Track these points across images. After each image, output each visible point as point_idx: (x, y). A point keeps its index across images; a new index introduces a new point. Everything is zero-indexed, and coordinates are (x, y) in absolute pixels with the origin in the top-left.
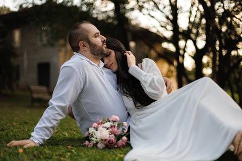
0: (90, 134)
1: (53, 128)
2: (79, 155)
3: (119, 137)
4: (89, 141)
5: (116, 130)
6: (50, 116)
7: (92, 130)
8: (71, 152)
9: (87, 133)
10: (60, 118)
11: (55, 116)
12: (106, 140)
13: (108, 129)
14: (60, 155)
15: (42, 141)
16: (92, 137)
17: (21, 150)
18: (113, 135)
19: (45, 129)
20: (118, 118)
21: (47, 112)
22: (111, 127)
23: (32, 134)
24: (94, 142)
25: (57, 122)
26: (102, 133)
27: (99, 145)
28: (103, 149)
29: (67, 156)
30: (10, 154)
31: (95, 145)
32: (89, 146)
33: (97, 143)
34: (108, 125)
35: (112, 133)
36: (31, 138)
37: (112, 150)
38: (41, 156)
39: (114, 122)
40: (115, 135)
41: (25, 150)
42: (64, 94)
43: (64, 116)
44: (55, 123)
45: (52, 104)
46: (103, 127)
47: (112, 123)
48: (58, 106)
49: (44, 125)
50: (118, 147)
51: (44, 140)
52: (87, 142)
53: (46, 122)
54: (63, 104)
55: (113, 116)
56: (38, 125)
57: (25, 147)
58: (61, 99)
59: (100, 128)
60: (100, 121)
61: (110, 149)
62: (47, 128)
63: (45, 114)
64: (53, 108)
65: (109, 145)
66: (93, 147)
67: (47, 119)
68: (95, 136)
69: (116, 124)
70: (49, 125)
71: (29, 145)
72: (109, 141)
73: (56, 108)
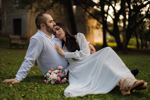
0: (47, 76)
1: (27, 72)
2: (41, 89)
3: (62, 78)
4: (47, 79)
5: (61, 74)
6: (25, 66)
7: (48, 74)
8: (37, 86)
9: (45, 76)
10: (31, 66)
11: (28, 66)
12: (55, 80)
13: (56, 74)
14: (32, 89)
15: (21, 80)
16: (48, 77)
17: (11, 86)
18: (59, 77)
19: (23, 73)
20: (62, 67)
21: (24, 64)
22: (58, 73)
23: (16, 76)
24: (49, 81)
25: (29, 69)
26: (53, 76)
27: (52, 82)
28: (54, 84)
29: (35, 89)
30: (6, 88)
31: (50, 82)
32: (47, 83)
33: (51, 81)
34: (56, 71)
35: (58, 76)
36: (16, 78)
37: (59, 85)
38: (22, 90)
39: (60, 69)
40: (60, 77)
41: (13, 85)
42: (32, 54)
43: (33, 65)
44: (28, 69)
45: (26, 59)
46: (54, 73)
47: (58, 71)
48: (29, 60)
49: (22, 71)
50: (62, 83)
51: (23, 78)
52: (45, 80)
53: (23, 69)
54: (32, 59)
55: (59, 66)
56: (19, 71)
57: (13, 83)
58: (31, 56)
59: (52, 73)
60: (52, 69)
61: (58, 84)
62: (24, 72)
63: (23, 65)
64: (27, 61)
65: (57, 82)
66: (49, 83)
67: (24, 67)
68: (50, 78)
69: (61, 71)
70: (25, 71)
71: (15, 82)
72: (57, 80)
73: (28, 61)
